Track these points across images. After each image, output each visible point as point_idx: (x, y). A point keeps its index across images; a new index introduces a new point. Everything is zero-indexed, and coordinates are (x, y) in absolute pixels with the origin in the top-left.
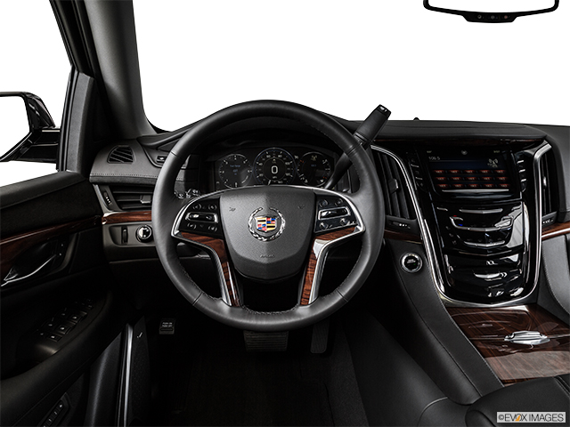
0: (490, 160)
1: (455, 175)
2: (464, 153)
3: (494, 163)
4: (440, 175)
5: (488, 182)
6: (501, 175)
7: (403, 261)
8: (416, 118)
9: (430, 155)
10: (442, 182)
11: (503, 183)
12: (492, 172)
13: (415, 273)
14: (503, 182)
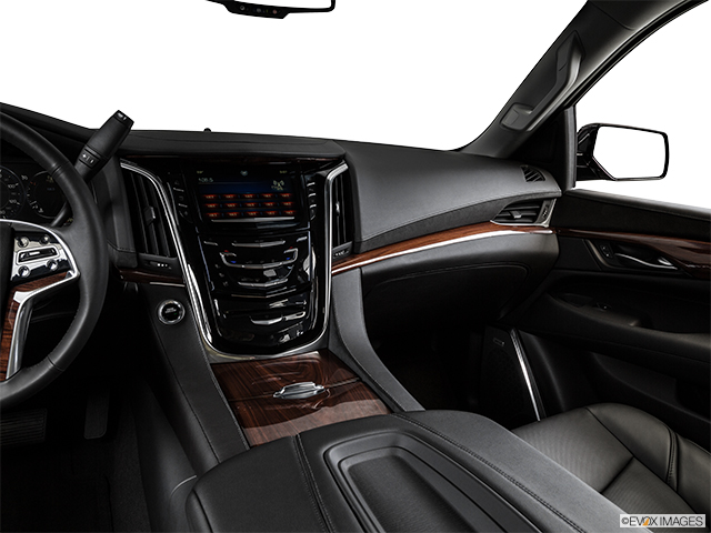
0: (275, 182)
1: (230, 201)
2: (244, 173)
3: (279, 185)
4: (211, 202)
5: (270, 209)
6: (286, 200)
7: (161, 310)
8: (207, 130)
9: (201, 176)
10: (212, 211)
11: (288, 210)
12: (277, 196)
13: (174, 325)
14: (288, 208)
